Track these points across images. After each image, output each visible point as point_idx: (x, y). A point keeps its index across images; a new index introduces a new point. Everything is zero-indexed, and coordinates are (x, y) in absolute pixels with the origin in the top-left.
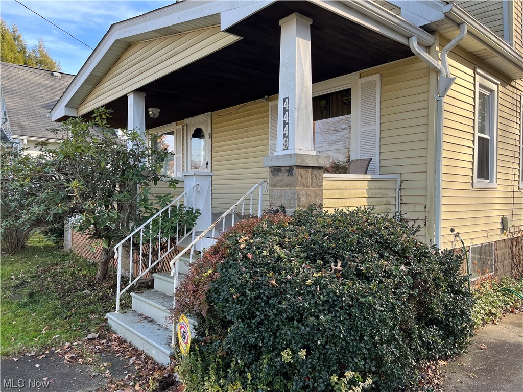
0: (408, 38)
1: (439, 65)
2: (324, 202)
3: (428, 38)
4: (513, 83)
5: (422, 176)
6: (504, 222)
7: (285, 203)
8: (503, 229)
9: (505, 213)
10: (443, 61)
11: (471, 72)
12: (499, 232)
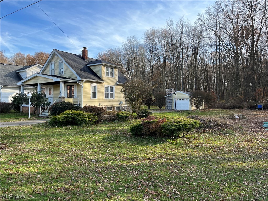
4: (102, 83)
7: (60, 101)
9: (99, 103)
11: (90, 84)
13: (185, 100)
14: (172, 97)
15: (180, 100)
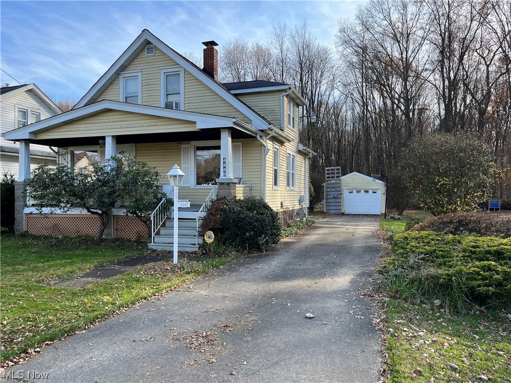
0: (256, 134)
1: (264, 143)
2: (237, 195)
3: (261, 134)
4: (284, 144)
5: (259, 185)
6: (282, 204)
7: (226, 195)
8: (281, 207)
9: (282, 200)
10: (266, 142)
11: (272, 143)
12: (280, 208)
13: (370, 191)
14: (340, 186)
15: (358, 192)
